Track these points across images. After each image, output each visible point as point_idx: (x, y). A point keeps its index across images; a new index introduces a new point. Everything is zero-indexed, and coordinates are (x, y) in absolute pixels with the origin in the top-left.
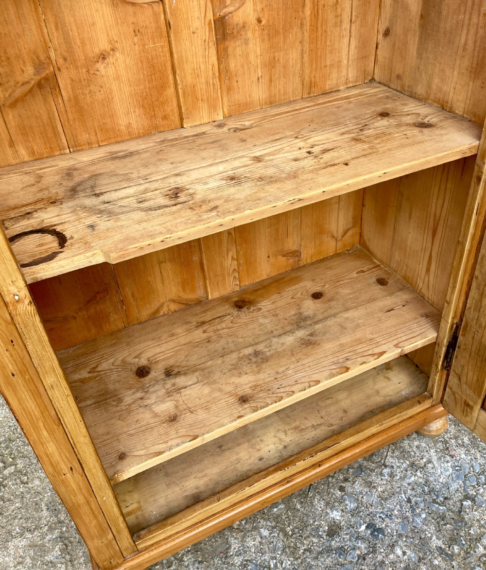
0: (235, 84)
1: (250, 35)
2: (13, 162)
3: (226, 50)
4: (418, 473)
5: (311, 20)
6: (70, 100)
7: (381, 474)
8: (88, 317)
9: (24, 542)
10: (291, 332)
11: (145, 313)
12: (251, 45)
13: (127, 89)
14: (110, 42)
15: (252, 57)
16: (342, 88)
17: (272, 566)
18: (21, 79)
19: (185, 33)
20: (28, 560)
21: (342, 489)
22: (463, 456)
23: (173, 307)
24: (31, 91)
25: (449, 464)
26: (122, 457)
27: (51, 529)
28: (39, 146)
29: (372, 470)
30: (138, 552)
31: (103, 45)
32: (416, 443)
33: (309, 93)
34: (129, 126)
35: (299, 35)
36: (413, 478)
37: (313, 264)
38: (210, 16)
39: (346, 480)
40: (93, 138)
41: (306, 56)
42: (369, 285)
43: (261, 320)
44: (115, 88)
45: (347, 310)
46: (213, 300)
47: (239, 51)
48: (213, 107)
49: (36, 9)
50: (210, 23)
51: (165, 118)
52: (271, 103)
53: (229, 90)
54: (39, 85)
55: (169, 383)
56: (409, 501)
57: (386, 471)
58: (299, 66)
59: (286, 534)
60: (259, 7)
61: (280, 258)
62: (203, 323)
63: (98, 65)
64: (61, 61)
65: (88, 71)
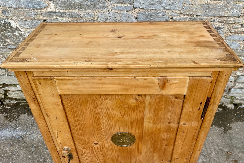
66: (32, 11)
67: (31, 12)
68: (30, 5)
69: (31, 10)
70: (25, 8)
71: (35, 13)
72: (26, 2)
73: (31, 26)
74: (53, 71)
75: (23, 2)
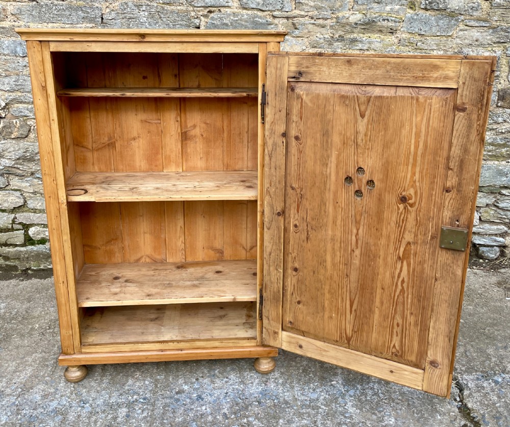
0: (190, 158)
1: (197, 140)
2: (92, 171)
3: (186, 144)
4: (242, 386)
5: (227, 139)
6: (118, 152)
7: (222, 380)
8: (106, 251)
9: (40, 355)
10: (192, 281)
11: (133, 258)
12: (198, 144)
13: (142, 152)
14: (138, 134)
15: (198, 149)
16: (245, 170)
17: (141, 394)
18: (102, 141)
19: (168, 135)
20: (38, 362)
21: (197, 379)
22: (272, 386)
23: (148, 260)
24: (105, 146)
25: (261, 387)
26: (87, 299)
27: (54, 354)
28: (103, 167)
29: (218, 377)
30: (81, 353)
31: (135, 134)
32: (252, 374)
33: (227, 169)
34: (140, 166)
35: (221, 144)
36: (237, 387)
37: (231, 261)
38: (179, 130)
39: (202, 377)
40: (125, 169)
41: (225, 153)
42: (248, 274)
43: (183, 275)
44: (137, 150)
45: (226, 280)
46: (169, 263)
47: (192, 145)
48: (177, 166)
49: (113, 119)
50: (179, 133)
51: (156, 166)
52: (207, 169)
53: (186, 160)
54: (109, 145)
55: (125, 284)
56: (227, 393)
57: (226, 379)
58: (221, 156)
59: (156, 386)
60: (202, 130)
61: (210, 250)
62: (157, 269)
63: (131, 142)
64: (118, 138)
65: (128, 143)
66: (21, 60)
67: (18, 62)
68: (18, 49)
69: (18, 58)
70: (9, 56)
71: (25, 63)
72: (12, 45)
73: (14, 86)
74: (75, 40)
75: (7, 45)
